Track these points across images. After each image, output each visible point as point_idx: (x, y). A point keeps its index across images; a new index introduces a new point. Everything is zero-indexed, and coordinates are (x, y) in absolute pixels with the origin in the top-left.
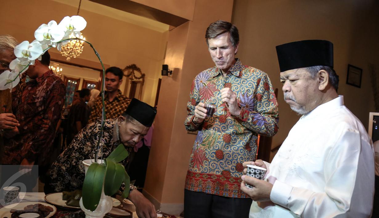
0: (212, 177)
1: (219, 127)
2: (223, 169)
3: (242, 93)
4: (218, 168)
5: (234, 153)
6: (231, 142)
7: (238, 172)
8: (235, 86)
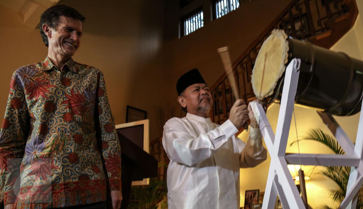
0: (69, 186)
1: (65, 127)
2: (80, 174)
3: (85, 88)
4: (75, 174)
5: (88, 155)
6: (83, 143)
7: (97, 174)
8: (75, 81)
